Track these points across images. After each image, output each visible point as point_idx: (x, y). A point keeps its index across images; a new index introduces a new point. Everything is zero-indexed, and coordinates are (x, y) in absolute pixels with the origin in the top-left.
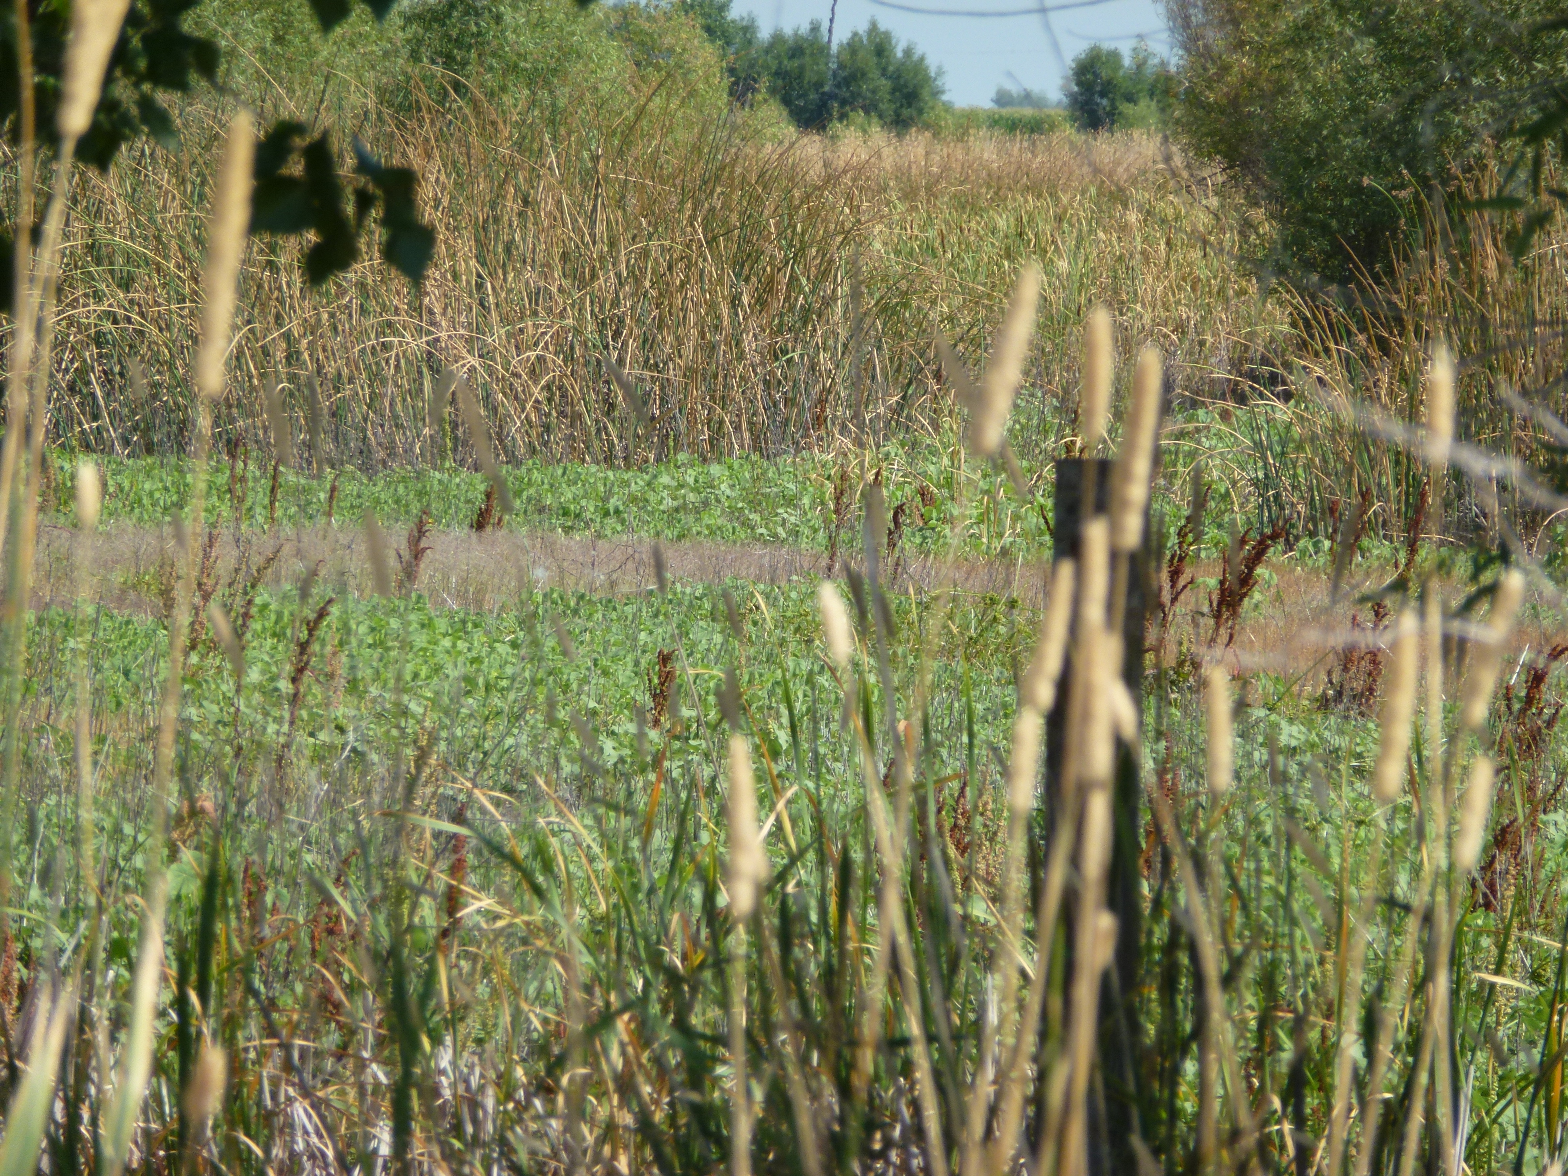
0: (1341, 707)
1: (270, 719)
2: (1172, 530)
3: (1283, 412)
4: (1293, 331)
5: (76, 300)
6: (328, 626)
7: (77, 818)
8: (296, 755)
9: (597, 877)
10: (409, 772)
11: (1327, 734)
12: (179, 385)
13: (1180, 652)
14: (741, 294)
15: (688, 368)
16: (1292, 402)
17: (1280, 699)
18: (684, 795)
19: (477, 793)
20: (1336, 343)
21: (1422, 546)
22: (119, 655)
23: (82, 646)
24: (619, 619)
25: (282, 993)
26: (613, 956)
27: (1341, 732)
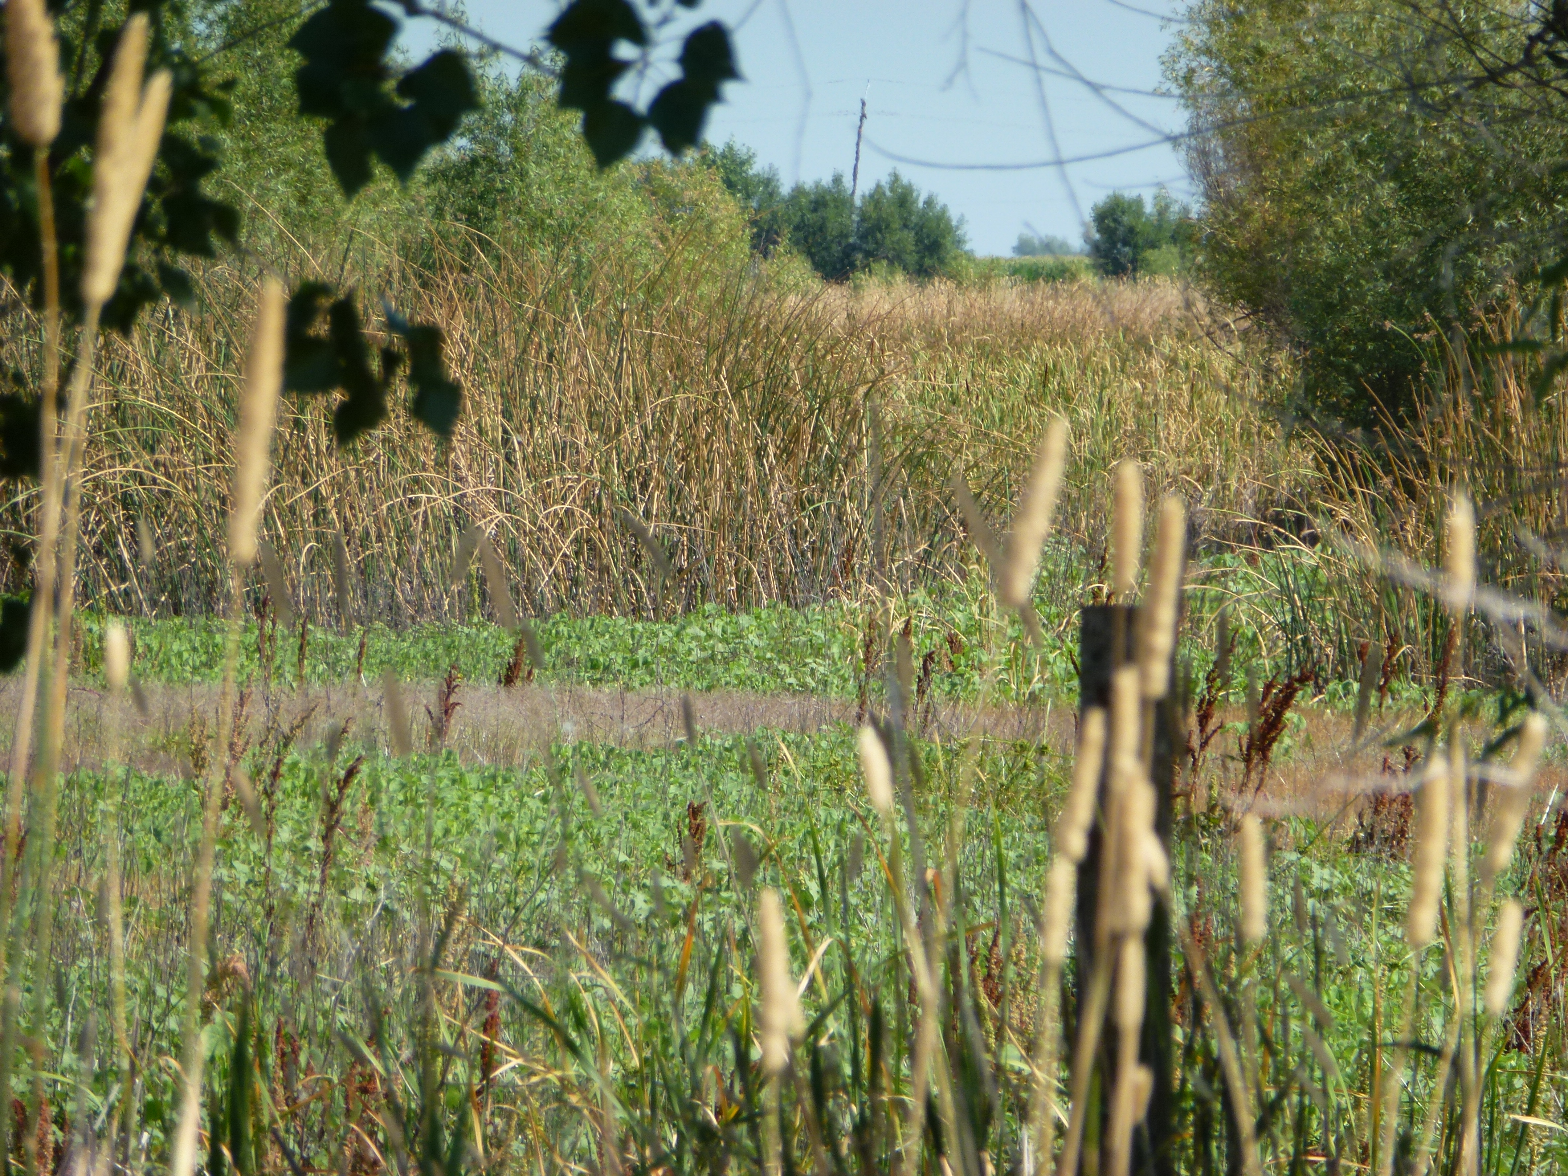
0: (1373, 849)
1: (301, 878)
2: (1201, 675)
3: (1310, 557)
4: (1318, 475)
5: (101, 461)
6: (359, 783)
7: (110, 980)
8: (327, 914)
9: (630, 1033)
10: (440, 929)
11: (1359, 877)
12: (207, 546)
13: (1210, 797)
14: (767, 445)
15: (715, 520)
16: (1319, 546)
17: (1311, 843)
18: (715, 948)
19: (508, 949)
20: (1361, 486)
21: (1451, 689)
22: (149, 817)
23: (112, 809)
24: (648, 771)
25: (317, 1153)
26: (648, 1111)
27: (1372, 874)
